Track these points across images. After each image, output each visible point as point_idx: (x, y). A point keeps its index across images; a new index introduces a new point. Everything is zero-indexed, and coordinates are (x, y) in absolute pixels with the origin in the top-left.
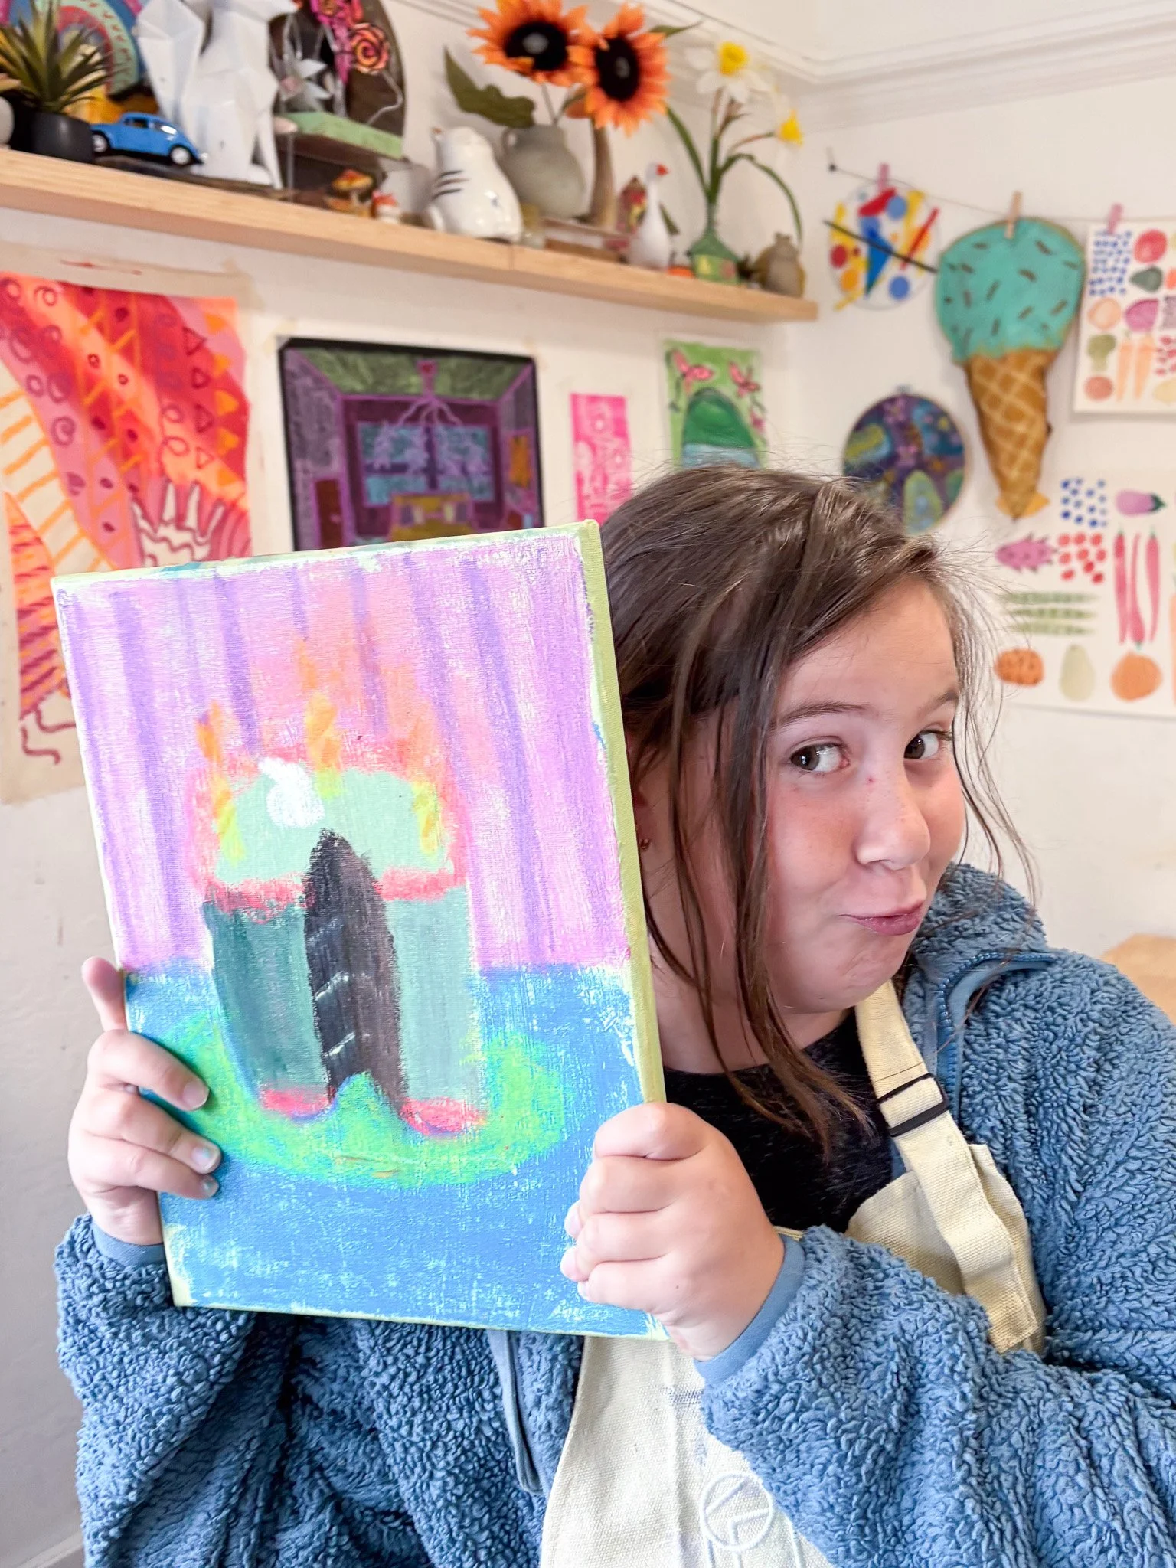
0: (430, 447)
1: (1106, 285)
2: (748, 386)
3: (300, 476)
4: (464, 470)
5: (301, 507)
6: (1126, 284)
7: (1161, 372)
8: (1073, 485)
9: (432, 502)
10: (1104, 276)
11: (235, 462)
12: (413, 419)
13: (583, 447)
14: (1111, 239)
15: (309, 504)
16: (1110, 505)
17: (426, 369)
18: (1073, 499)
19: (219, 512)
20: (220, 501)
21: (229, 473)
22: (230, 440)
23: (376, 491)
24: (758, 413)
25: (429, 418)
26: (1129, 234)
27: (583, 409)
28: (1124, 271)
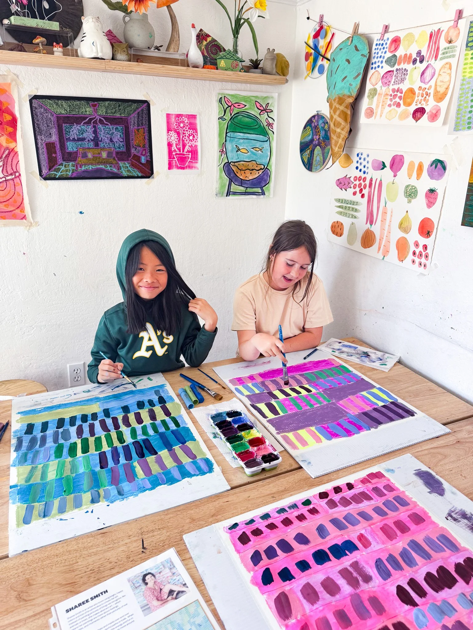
0: (95, 132)
1: (376, 65)
2: (266, 110)
3: (39, 141)
4: (111, 140)
5: (40, 151)
6: (384, 64)
7: (390, 105)
8: (360, 155)
9: (97, 151)
10: (377, 60)
11: (13, 136)
12: (89, 123)
13: (172, 133)
14: (381, 42)
15: (43, 151)
16: (370, 165)
17: (94, 106)
18: (360, 161)
19: (7, 152)
20: (7, 148)
21: (10, 140)
22: (10, 129)
23: (71, 147)
24: (271, 121)
25: (95, 122)
26: (388, 39)
27: (173, 119)
28: (384, 57)
